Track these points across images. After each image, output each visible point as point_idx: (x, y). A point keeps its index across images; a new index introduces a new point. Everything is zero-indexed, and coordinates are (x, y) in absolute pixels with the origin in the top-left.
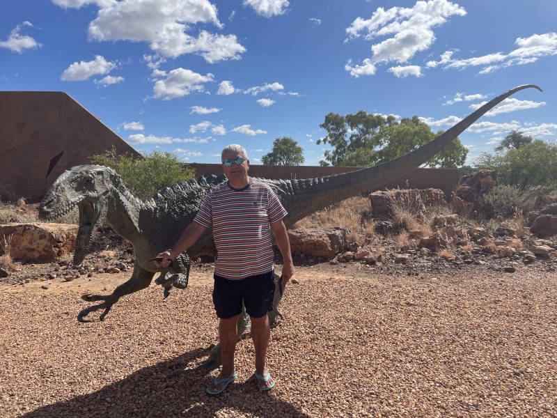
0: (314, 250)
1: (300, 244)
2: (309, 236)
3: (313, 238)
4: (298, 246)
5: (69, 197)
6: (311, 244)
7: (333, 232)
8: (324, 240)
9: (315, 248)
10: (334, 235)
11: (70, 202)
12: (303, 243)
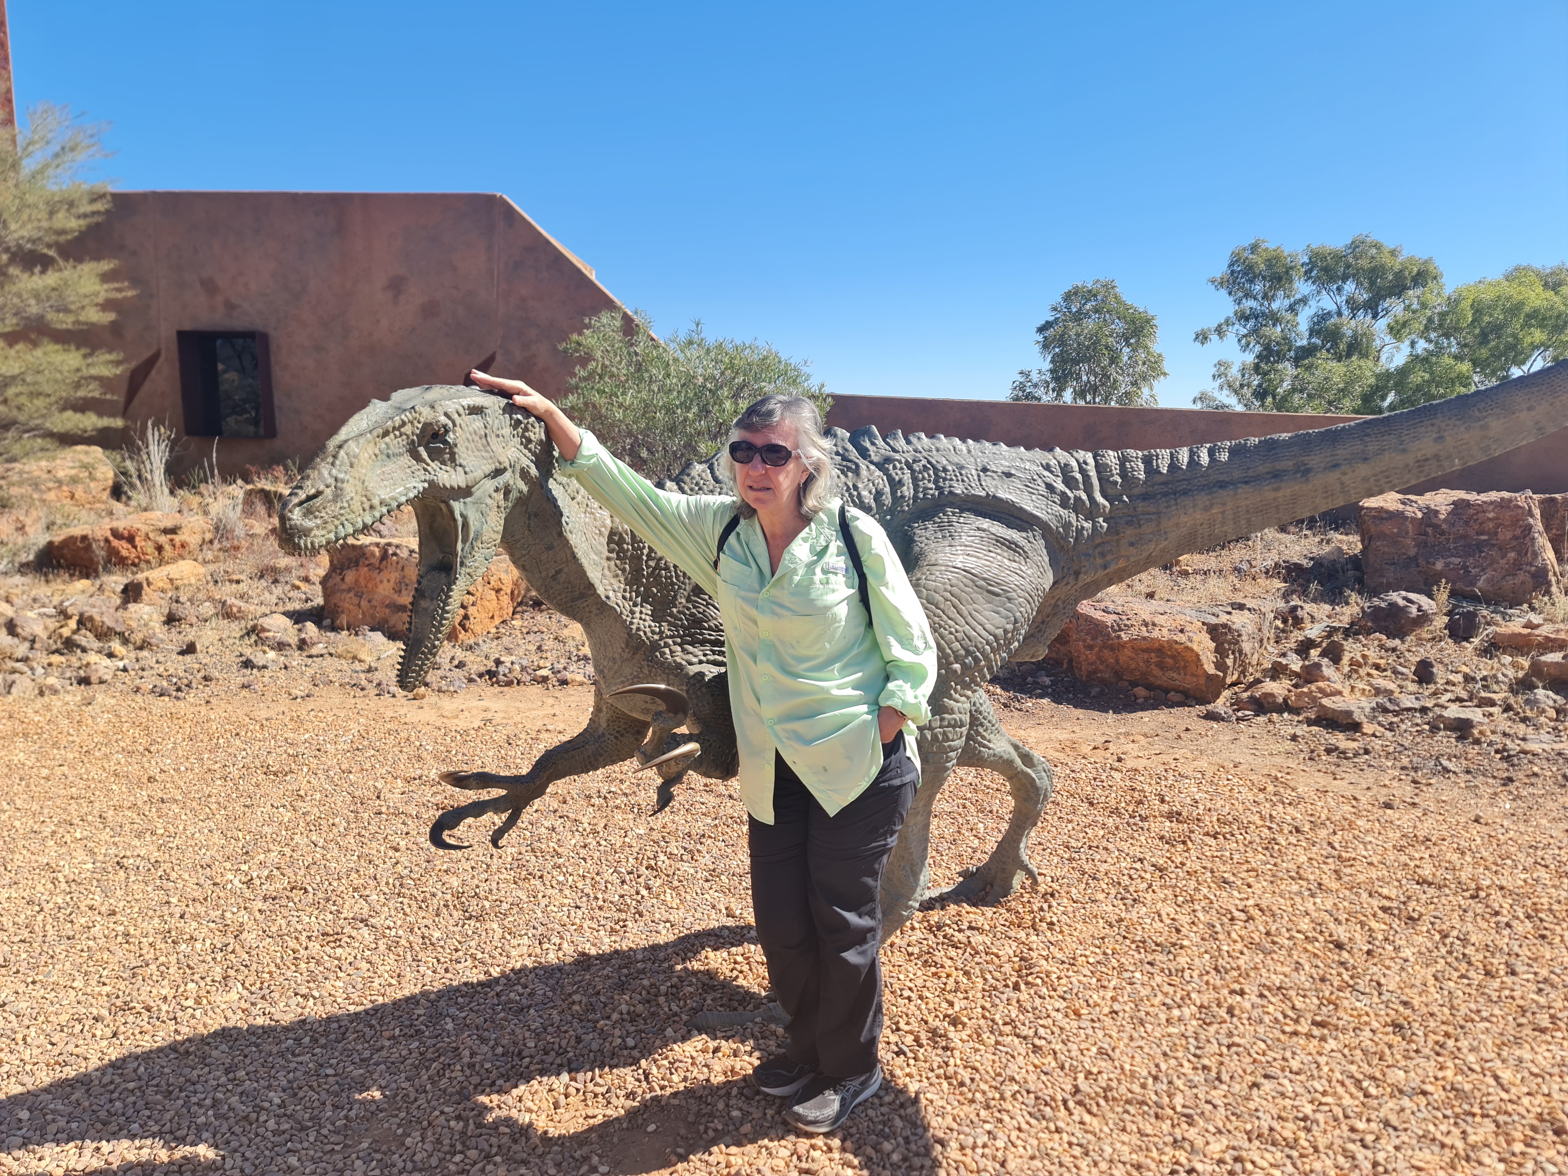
0: (1156, 671)
1: (1112, 648)
2: (1146, 625)
3: (1156, 634)
4: (1106, 653)
5: (371, 485)
6: (1147, 650)
7: (1224, 618)
8: (1190, 639)
9: (1161, 666)
10: (1225, 626)
11: (376, 501)
12: (1123, 645)
